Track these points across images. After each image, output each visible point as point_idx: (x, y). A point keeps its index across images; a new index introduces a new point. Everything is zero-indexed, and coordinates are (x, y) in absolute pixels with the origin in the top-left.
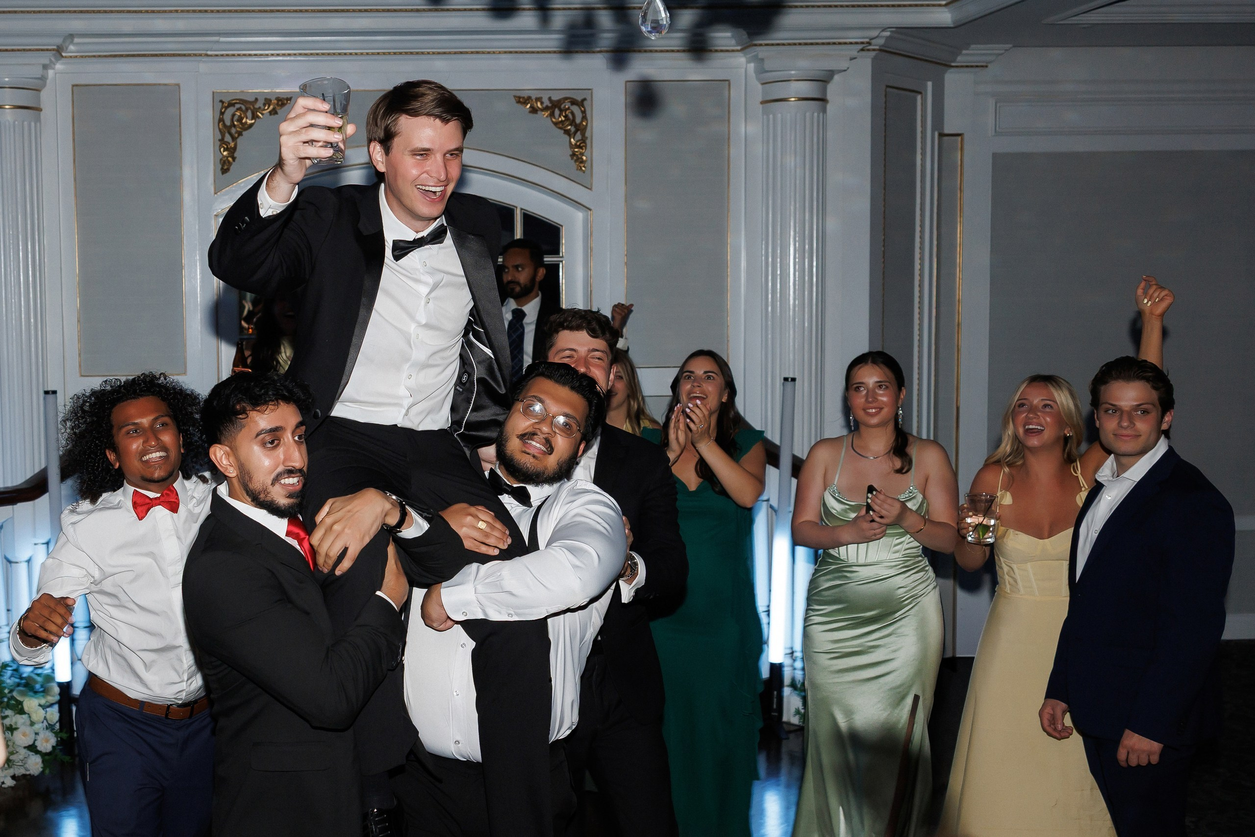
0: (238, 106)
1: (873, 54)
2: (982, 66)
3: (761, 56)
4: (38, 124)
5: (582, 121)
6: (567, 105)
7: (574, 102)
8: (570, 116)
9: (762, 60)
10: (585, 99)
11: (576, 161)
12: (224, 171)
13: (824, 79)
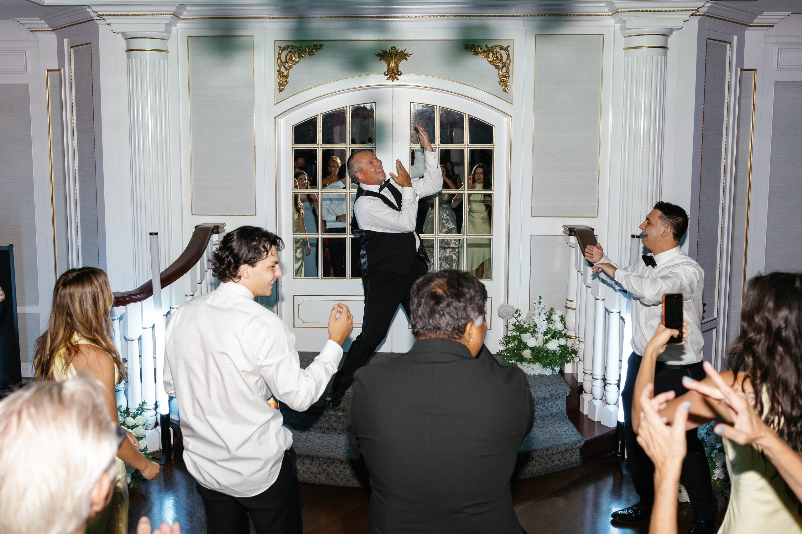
0: (289, 50)
1: (699, 17)
2: (770, 26)
3: (624, 19)
4: (166, 61)
5: (507, 60)
6: (498, 50)
7: (502, 48)
8: (499, 57)
9: (625, 21)
10: (509, 46)
11: (502, 85)
12: (281, 90)
13: (666, 35)
